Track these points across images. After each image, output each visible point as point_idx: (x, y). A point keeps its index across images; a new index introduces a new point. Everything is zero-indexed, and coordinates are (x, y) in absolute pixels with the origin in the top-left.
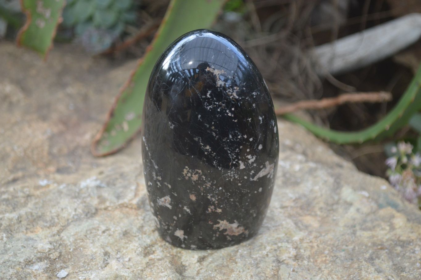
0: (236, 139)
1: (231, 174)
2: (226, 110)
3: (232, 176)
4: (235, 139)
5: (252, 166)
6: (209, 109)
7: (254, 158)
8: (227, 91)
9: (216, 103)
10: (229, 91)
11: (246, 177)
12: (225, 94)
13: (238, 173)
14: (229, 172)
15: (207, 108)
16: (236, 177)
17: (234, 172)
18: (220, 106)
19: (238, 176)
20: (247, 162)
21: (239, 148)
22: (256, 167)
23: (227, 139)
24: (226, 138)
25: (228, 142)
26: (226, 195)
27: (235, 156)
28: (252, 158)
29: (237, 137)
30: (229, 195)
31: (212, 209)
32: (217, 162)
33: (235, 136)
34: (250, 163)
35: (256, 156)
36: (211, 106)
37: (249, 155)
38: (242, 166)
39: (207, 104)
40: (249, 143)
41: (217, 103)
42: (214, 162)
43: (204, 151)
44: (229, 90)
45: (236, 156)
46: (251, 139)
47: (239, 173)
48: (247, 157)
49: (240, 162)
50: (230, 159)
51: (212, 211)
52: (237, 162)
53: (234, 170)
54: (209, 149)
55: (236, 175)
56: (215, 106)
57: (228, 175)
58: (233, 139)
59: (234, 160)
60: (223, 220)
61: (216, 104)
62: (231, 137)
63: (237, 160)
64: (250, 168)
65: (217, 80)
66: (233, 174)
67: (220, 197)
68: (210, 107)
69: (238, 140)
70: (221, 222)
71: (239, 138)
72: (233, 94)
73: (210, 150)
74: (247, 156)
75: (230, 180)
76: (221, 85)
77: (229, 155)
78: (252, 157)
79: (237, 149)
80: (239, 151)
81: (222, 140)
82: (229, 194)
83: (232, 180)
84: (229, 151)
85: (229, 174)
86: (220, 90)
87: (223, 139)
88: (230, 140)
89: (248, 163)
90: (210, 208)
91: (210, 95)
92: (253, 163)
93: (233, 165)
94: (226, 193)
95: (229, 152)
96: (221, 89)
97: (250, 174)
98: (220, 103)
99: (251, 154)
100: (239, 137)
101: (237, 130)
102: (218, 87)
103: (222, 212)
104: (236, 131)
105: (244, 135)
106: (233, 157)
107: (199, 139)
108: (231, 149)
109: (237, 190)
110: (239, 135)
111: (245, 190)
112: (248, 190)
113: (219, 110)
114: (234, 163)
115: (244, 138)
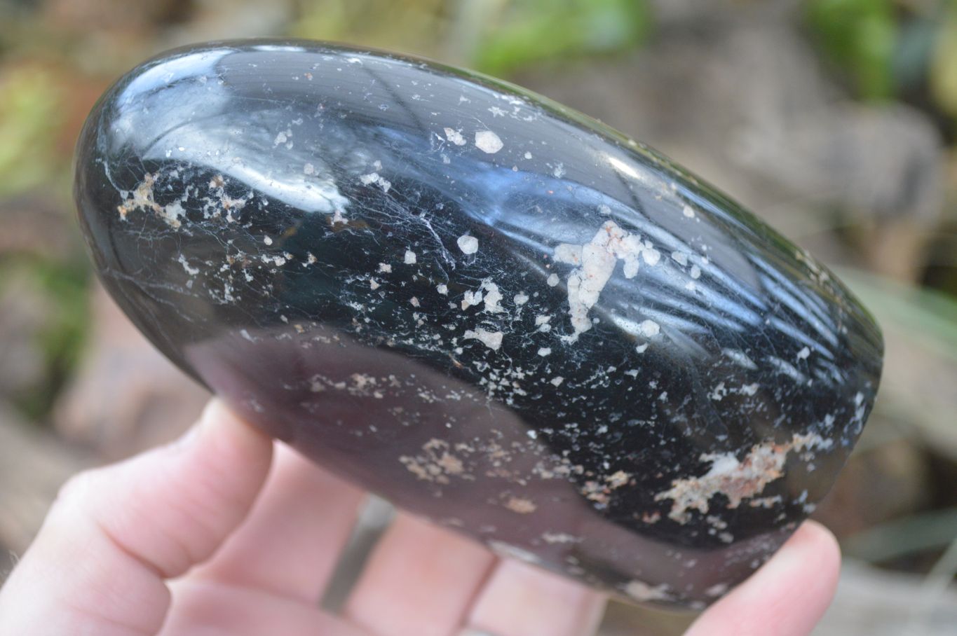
0: (378, 297)
1: (497, 382)
2: (259, 262)
3: (505, 382)
4: (373, 301)
5: (519, 310)
6: (232, 299)
7: (492, 288)
8: (207, 216)
9: (222, 270)
10: (211, 210)
11: (544, 352)
12: (209, 228)
13: (507, 364)
14: (486, 385)
15: (229, 301)
16: (521, 376)
17: (497, 371)
18: (236, 266)
19: (519, 369)
20: (483, 317)
21: (413, 309)
22: (532, 300)
23: (361, 320)
24: (354, 320)
25: (370, 324)
26: (569, 434)
27: (437, 337)
28: (485, 292)
29: (369, 290)
30: (578, 427)
31: (599, 492)
32: (427, 390)
33: (361, 292)
34: (501, 309)
35: (489, 280)
36: (226, 285)
37: (462, 298)
38: (493, 340)
39: (214, 292)
40: (416, 273)
41: (226, 267)
42: (423, 395)
43: (367, 394)
44: (206, 207)
45: (435, 333)
46: (410, 258)
47: (510, 360)
48: (464, 308)
49: (468, 335)
50: (437, 354)
51: (606, 495)
52: (462, 343)
53: (487, 366)
54: (368, 382)
55: (509, 371)
56: (231, 277)
57: (496, 391)
58: (371, 305)
59: (449, 346)
60: (668, 487)
61: (227, 273)
62: (358, 307)
63: (455, 340)
64: (517, 319)
65: (163, 215)
66: (501, 376)
67: (566, 453)
68: (227, 291)
69: (382, 295)
70: (672, 494)
71: (379, 289)
72: (224, 206)
73: (372, 380)
74: (459, 305)
75: (517, 397)
76: (179, 217)
77: (420, 346)
78: (479, 294)
79: (416, 316)
80: (425, 317)
81: (355, 333)
82: (575, 425)
83: (522, 392)
84: (406, 338)
85: (492, 386)
86: (190, 229)
87: (354, 329)
88: (369, 314)
89: (494, 316)
90: (589, 493)
91: (192, 265)
92: (506, 302)
93: (466, 358)
94: (562, 432)
95: (411, 341)
96: (189, 225)
97: (540, 334)
98: (228, 258)
99: (467, 289)
100: (374, 285)
101: (345, 276)
102: (180, 229)
103: (630, 475)
104: (348, 281)
105: (378, 268)
106: (434, 342)
107: (319, 380)
108: (401, 329)
109: (574, 400)
110: (368, 283)
111: (593, 378)
112: (606, 369)
113: (249, 278)
114: (459, 351)
115: (385, 275)
